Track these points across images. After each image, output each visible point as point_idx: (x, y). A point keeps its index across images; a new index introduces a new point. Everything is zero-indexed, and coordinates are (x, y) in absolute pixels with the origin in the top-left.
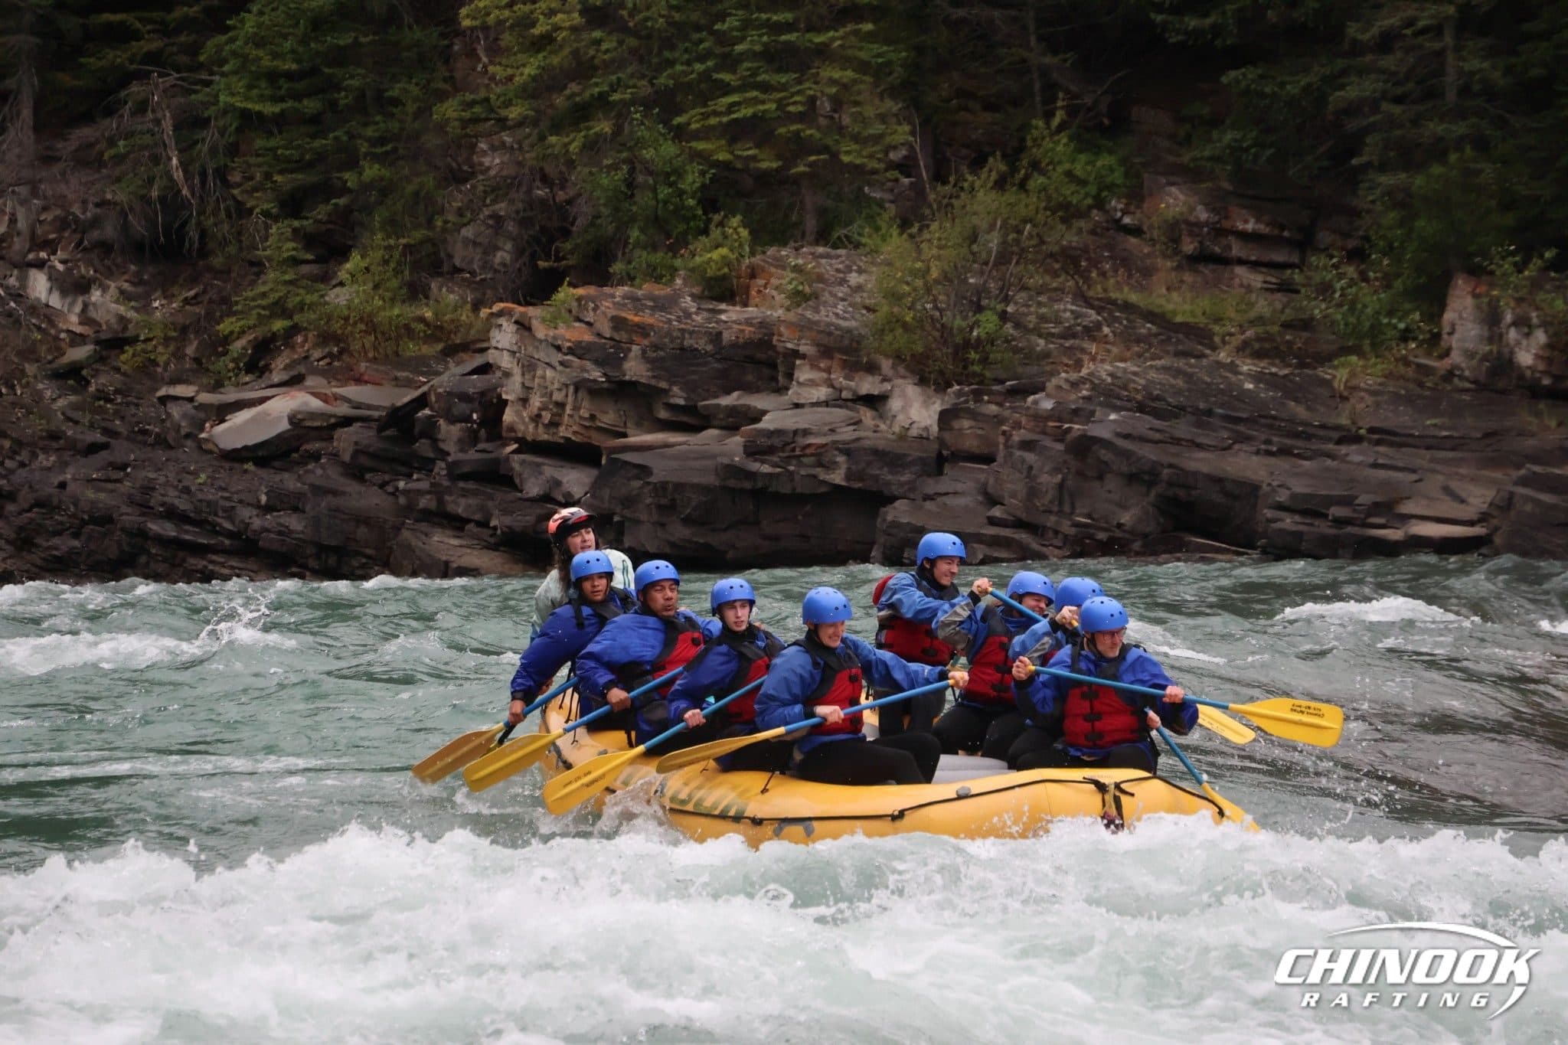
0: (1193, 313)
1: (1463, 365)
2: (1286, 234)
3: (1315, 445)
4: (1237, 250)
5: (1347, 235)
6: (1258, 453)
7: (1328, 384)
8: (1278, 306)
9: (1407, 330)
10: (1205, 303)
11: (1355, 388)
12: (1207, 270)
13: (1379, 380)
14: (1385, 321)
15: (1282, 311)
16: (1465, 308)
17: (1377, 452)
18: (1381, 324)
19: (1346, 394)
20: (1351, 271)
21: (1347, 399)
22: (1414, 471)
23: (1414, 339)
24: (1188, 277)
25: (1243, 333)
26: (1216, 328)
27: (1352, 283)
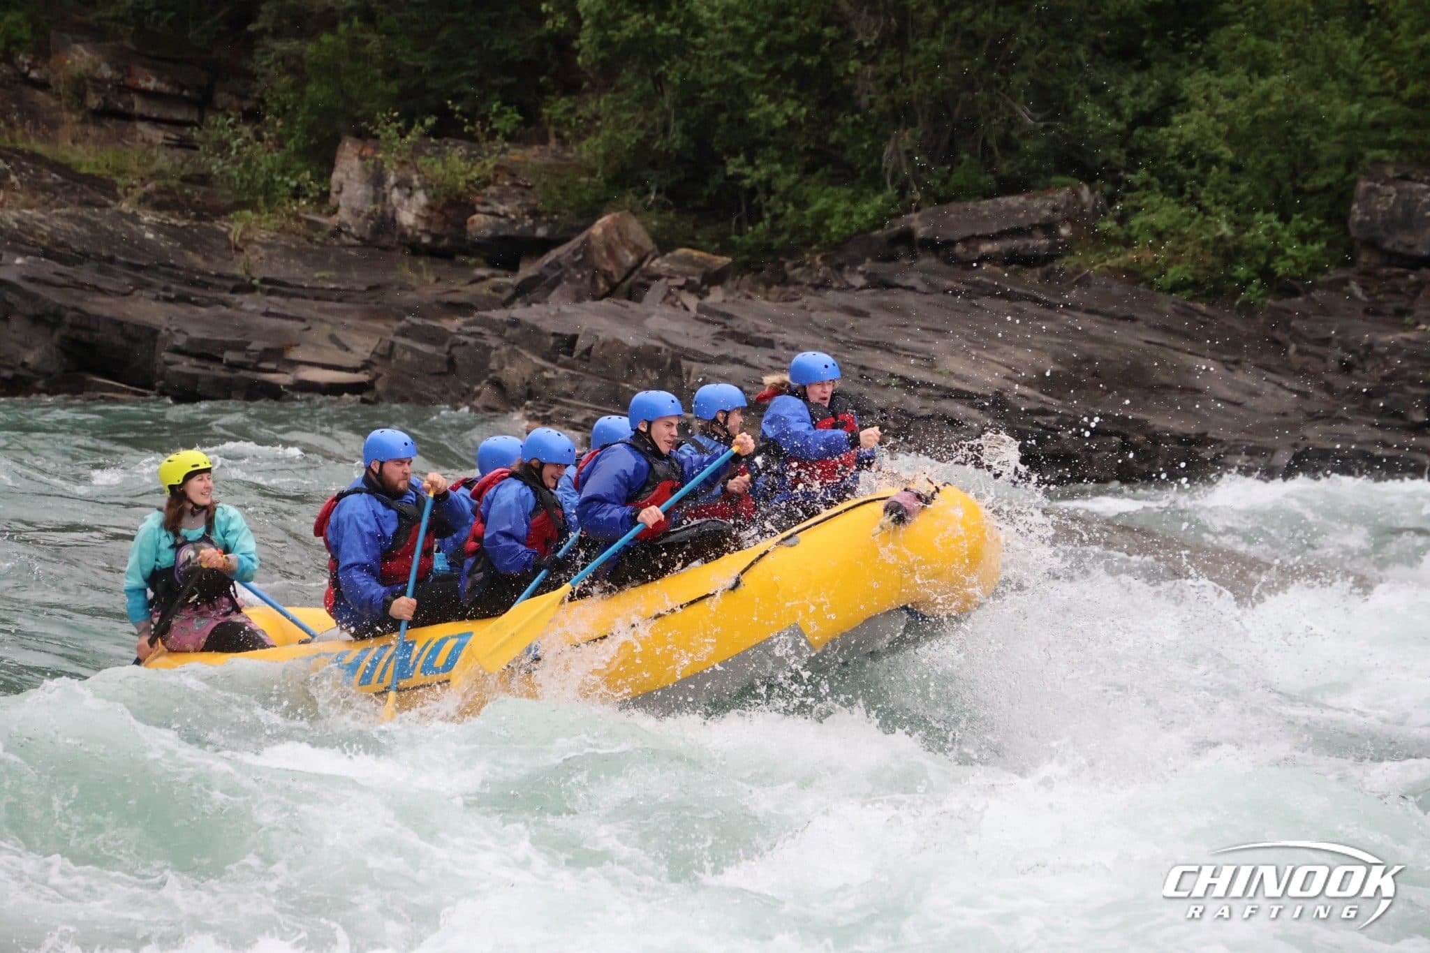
0: (97, 166)
1: (350, 223)
2: (186, 93)
3: (211, 294)
4: (139, 106)
5: (243, 97)
6: (157, 299)
7: (225, 236)
8: (178, 161)
9: (298, 188)
10: (109, 155)
11: (249, 241)
12: (110, 124)
13: (272, 234)
14: (278, 178)
15: (182, 167)
16: (352, 169)
17: (269, 302)
18: (274, 181)
19: (240, 246)
20: (247, 130)
21: (242, 251)
22: (302, 320)
23: (306, 196)
24: (93, 131)
25: (145, 185)
26: (119, 180)
27: (247, 142)
